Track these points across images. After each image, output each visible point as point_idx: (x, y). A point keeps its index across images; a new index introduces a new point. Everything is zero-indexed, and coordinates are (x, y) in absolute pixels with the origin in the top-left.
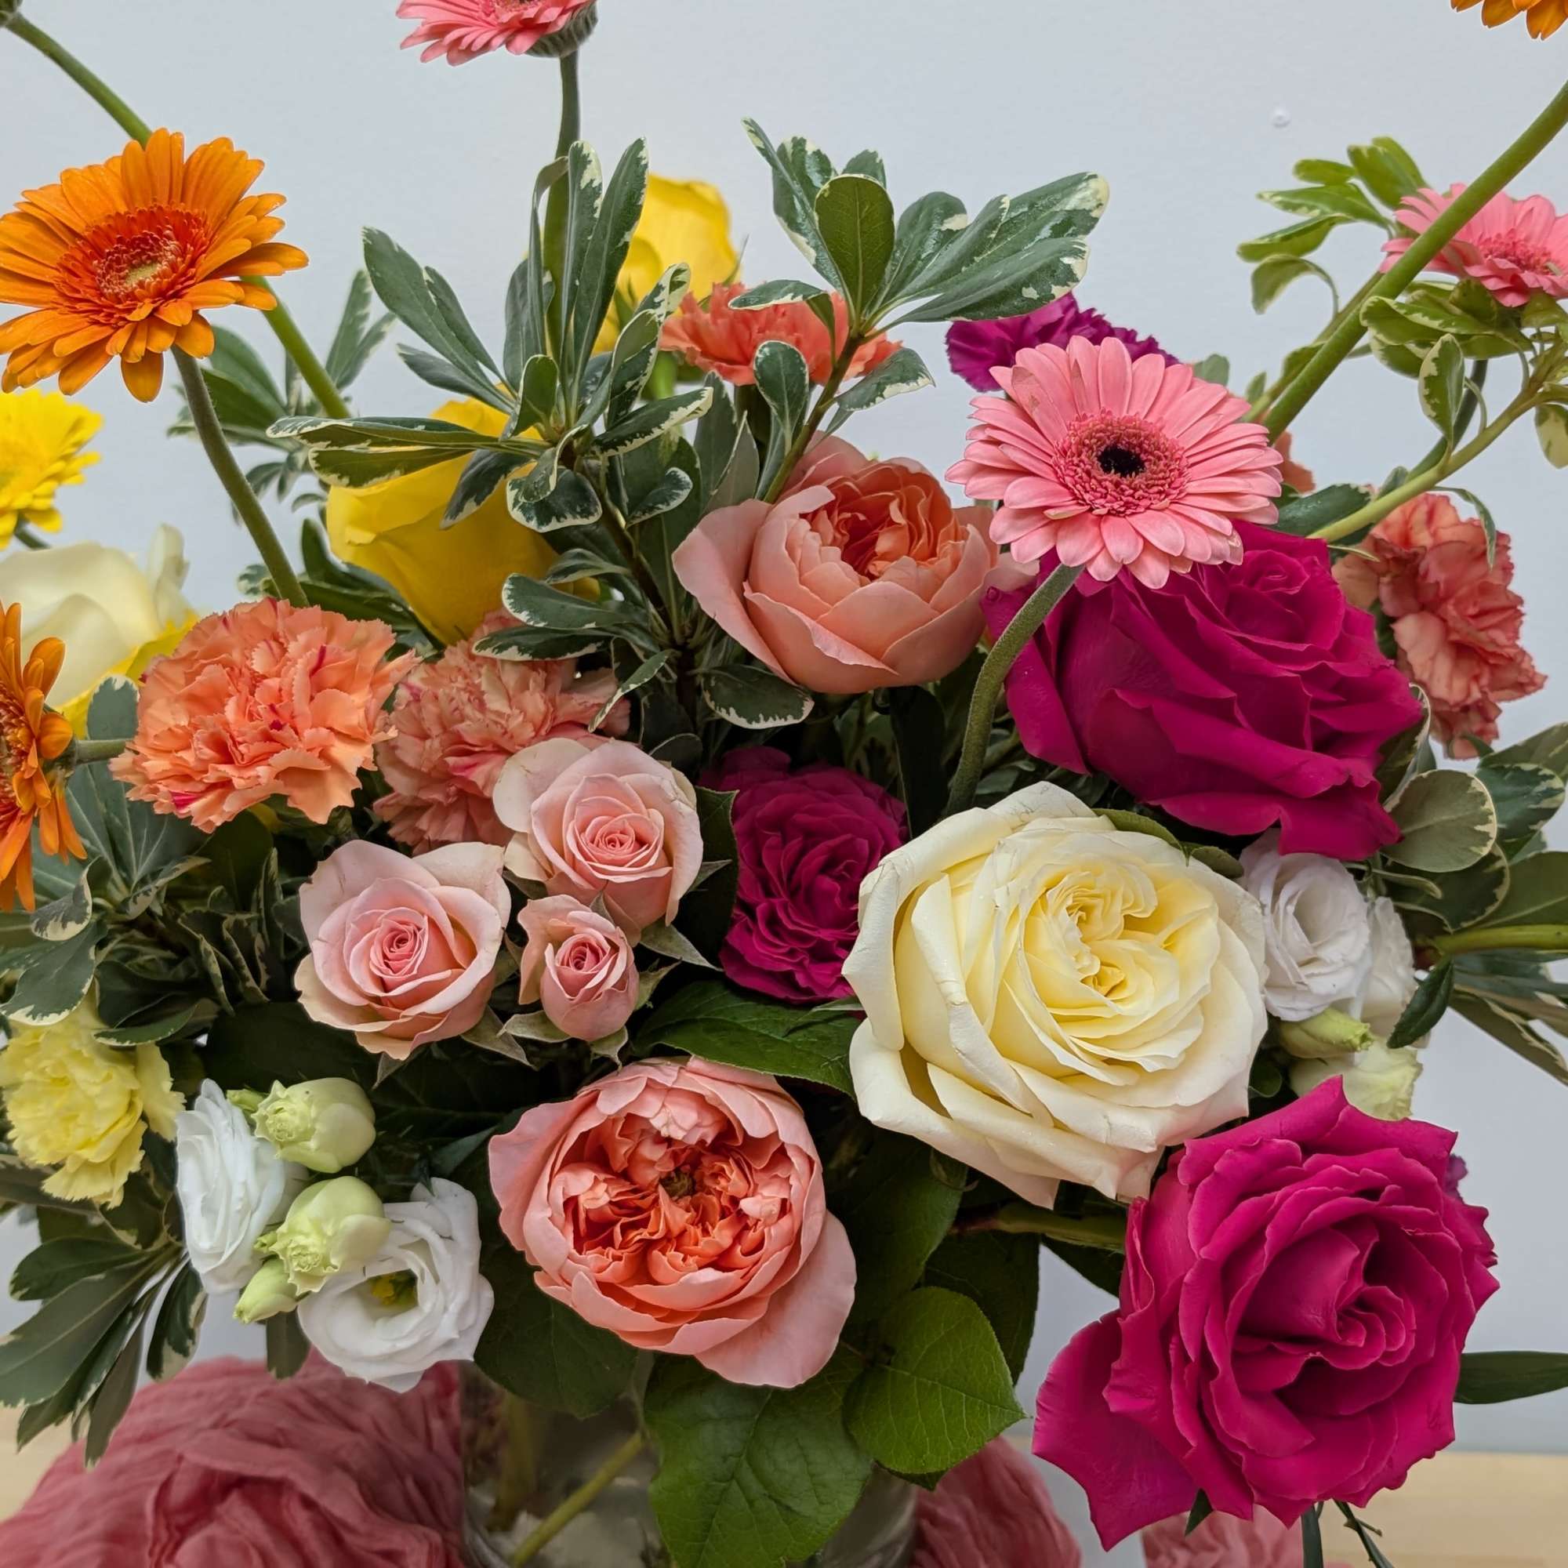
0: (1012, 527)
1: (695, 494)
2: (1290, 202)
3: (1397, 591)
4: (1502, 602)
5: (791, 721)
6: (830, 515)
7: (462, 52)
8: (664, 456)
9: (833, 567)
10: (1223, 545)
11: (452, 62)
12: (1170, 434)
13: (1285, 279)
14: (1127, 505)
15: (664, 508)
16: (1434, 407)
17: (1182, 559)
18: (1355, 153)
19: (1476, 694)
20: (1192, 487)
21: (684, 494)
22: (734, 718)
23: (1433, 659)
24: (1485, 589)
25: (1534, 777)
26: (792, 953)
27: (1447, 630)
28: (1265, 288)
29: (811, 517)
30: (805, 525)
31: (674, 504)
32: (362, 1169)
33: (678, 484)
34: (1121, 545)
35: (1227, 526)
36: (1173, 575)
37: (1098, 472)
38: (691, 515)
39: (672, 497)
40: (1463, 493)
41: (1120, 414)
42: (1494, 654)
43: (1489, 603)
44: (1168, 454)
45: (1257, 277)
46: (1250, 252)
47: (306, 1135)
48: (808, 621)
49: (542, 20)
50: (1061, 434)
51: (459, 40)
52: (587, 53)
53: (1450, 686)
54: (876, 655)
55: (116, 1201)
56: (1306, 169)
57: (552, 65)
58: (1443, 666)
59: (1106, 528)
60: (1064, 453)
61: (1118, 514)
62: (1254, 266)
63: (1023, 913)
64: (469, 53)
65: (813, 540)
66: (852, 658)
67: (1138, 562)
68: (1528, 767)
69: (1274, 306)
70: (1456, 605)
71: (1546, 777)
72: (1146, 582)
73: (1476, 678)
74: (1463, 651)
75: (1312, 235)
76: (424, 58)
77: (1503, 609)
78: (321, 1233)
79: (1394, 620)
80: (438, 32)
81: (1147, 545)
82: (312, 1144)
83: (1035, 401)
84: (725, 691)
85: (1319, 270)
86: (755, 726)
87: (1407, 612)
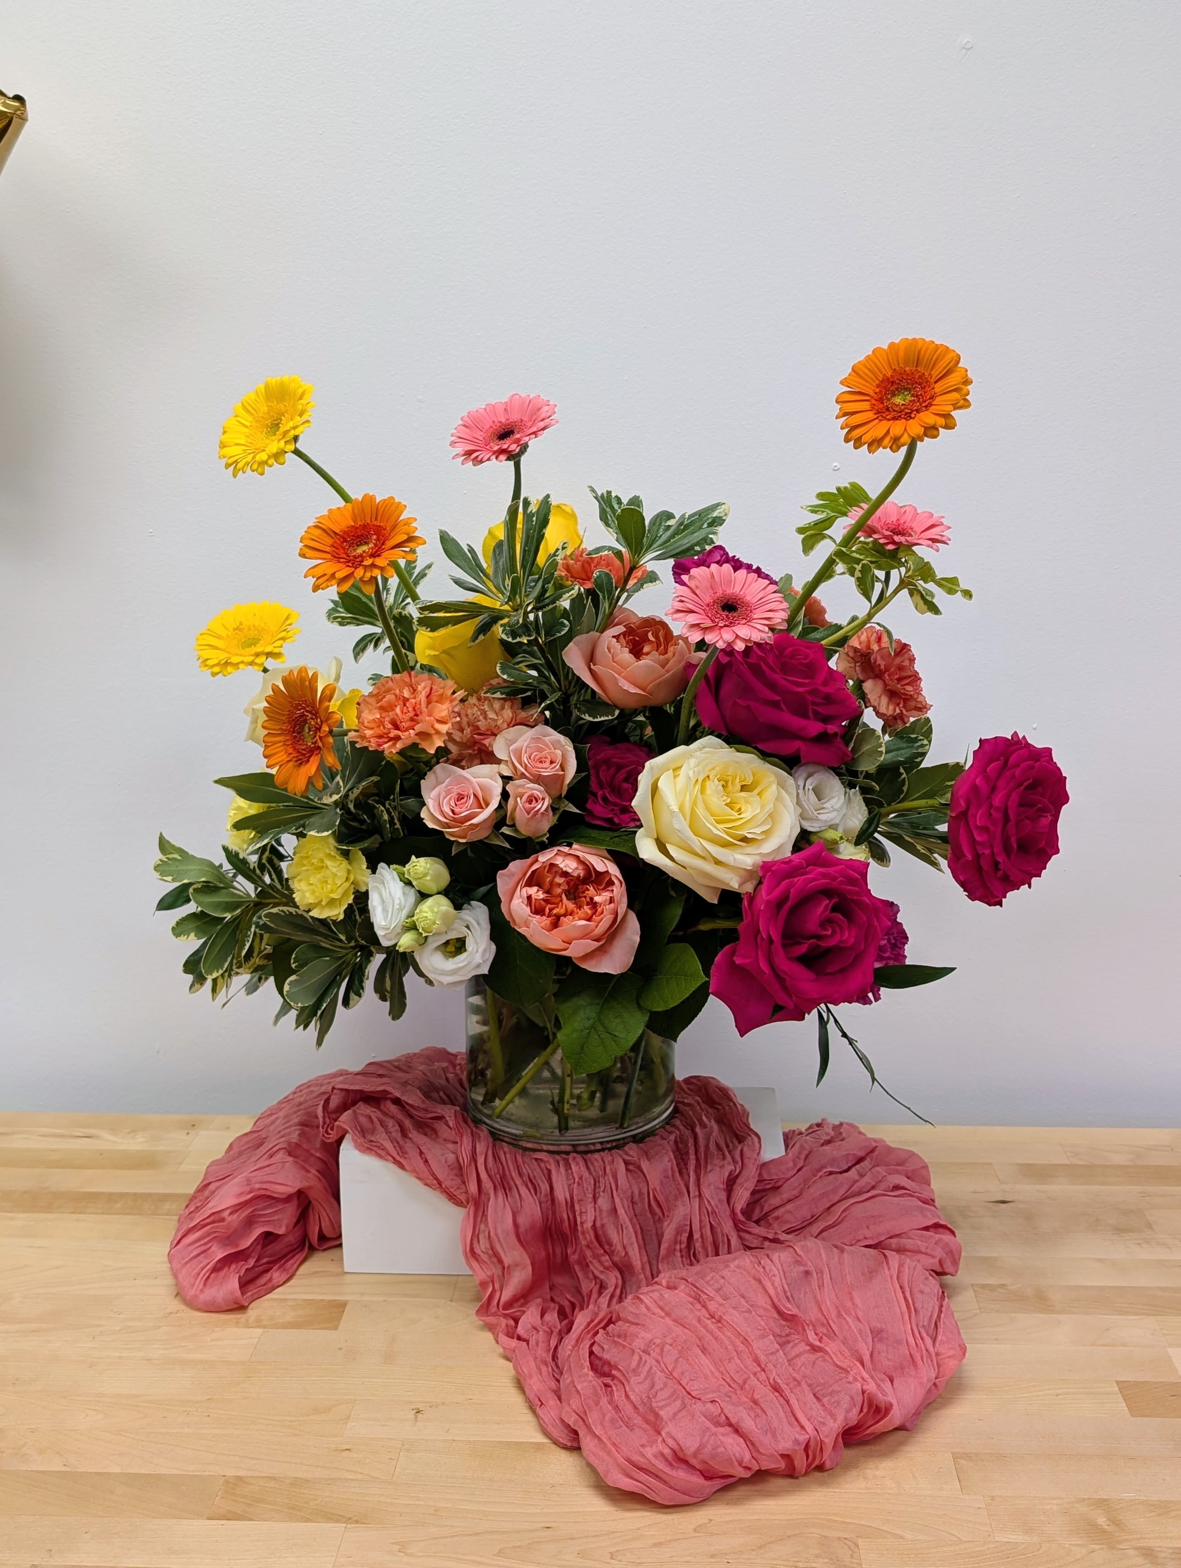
0: (689, 631)
1: (570, 630)
2: (814, 510)
3: (863, 670)
4: (910, 673)
5: (610, 718)
6: (624, 638)
7: (478, 461)
8: (558, 615)
9: (626, 655)
10: (764, 636)
11: (474, 465)
12: (748, 598)
13: (818, 542)
14: (731, 623)
15: (559, 635)
16: (862, 589)
17: (749, 640)
18: (838, 489)
19: (898, 711)
20: (755, 616)
21: (567, 629)
22: (588, 718)
23: (880, 697)
24: (901, 668)
25: (916, 740)
26: (613, 810)
27: (886, 685)
28: (808, 545)
29: (617, 637)
30: (615, 640)
31: (563, 633)
32: (446, 892)
33: (564, 625)
34: (727, 635)
35: (767, 629)
36: (746, 646)
37: (721, 612)
38: (569, 637)
39: (562, 630)
40: (878, 624)
41: (729, 591)
42: (904, 694)
43: (904, 674)
44: (747, 605)
45: (803, 541)
46: (801, 531)
47: (426, 875)
48: (616, 675)
49: (510, 449)
50: (708, 599)
51: (477, 457)
52: (524, 459)
53: (887, 708)
54: (644, 690)
55: (341, 917)
56: (821, 496)
57: (511, 464)
58: (884, 700)
59: (722, 631)
60: (708, 605)
61: (728, 626)
62: (802, 536)
63: (700, 781)
64: (481, 462)
65: (618, 646)
66: (633, 690)
67: (733, 641)
68: (913, 736)
69: (813, 553)
70: (889, 675)
71: (921, 740)
72: (737, 648)
73: (898, 705)
74: (893, 695)
75: (827, 523)
76: (463, 464)
77: (910, 677)
78: (432, 911)
79: (863, 681)
80: (469, 453)
81: (737, 636)
82: (428, 878)
83: (697, 587)
84: (583, 709)
85: (830, 537)
86: (596, 720)
87: (869, 678)
